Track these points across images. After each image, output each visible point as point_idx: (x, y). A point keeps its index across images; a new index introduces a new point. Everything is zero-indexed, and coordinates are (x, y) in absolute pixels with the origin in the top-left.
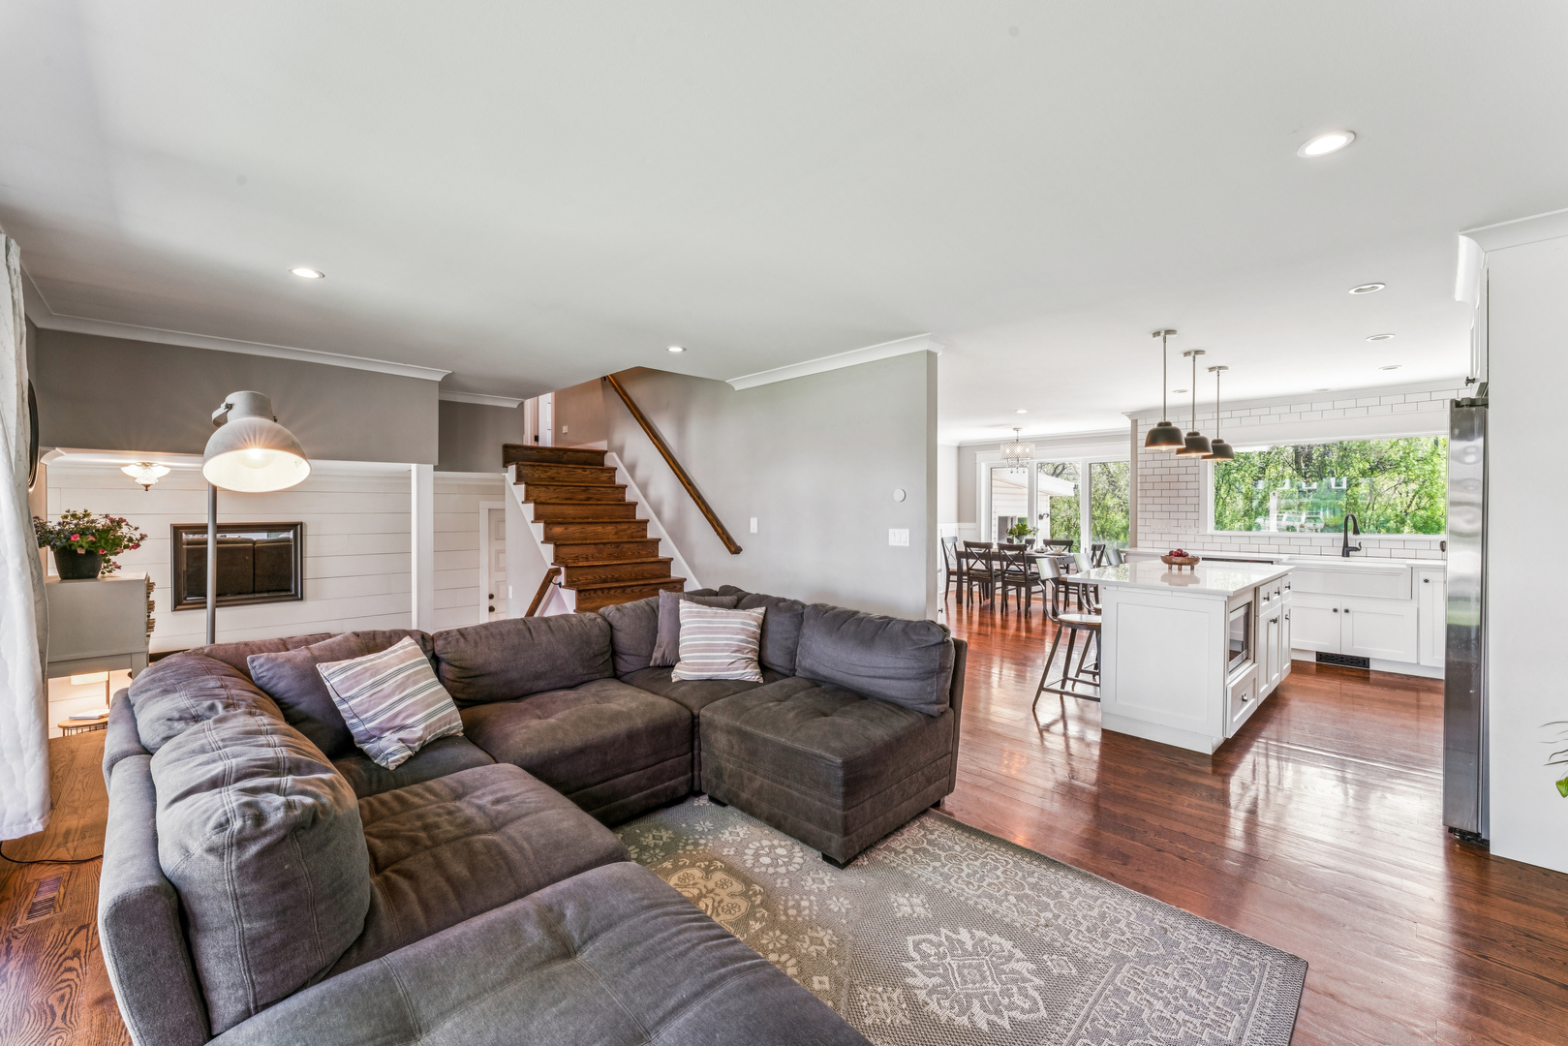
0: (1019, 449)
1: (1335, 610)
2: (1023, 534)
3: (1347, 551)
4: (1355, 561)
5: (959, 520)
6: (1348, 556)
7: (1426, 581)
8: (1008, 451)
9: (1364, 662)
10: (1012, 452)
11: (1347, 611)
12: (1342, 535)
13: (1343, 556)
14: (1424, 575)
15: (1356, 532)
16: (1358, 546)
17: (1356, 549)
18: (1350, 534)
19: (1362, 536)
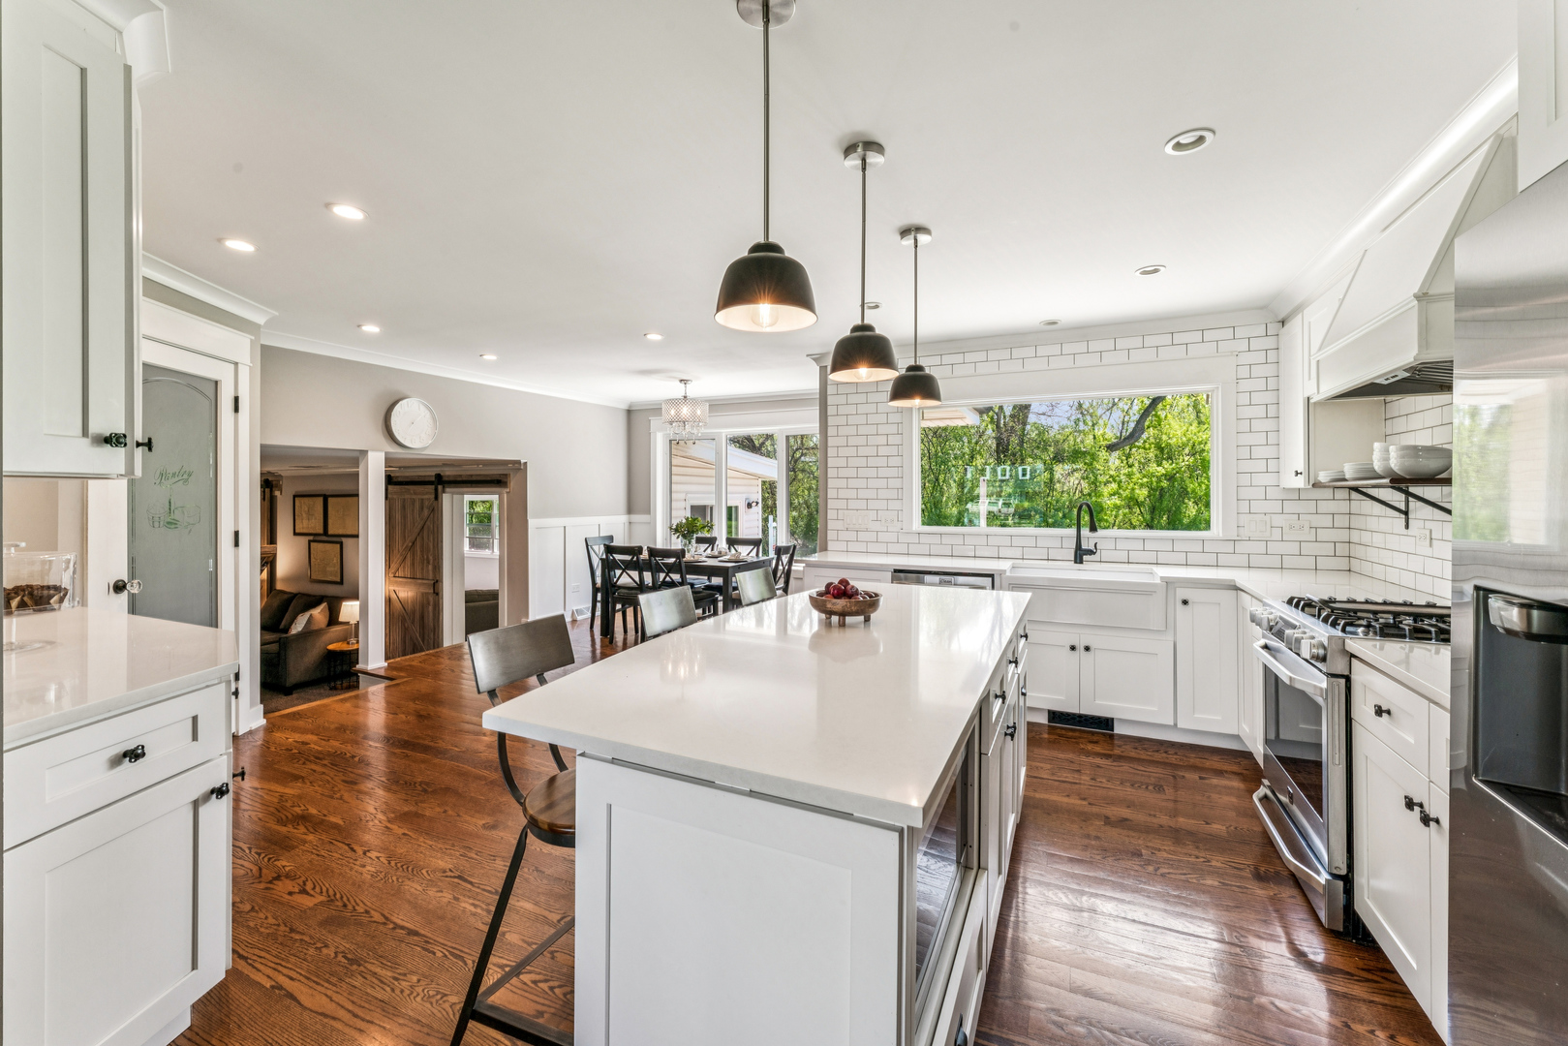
0: (685, 411)
1: (1073, 648)
2: (693, 532)
3: (1080, 555)
4: (1091, 572)
5: (630, 510)
6: (1081, 562)
7: (1185, 602)
8: (673, 412)
9: (1107, 723)
10: (678, 414)
11: (1087, 649)
12: (1073, 531)
13: (1076, 562)
14: (1182, 593)
15: (1093, 529)
16: (1092, 548)
17: (1091, 552)
18: (1085, 532)
19: (1101, 533)
